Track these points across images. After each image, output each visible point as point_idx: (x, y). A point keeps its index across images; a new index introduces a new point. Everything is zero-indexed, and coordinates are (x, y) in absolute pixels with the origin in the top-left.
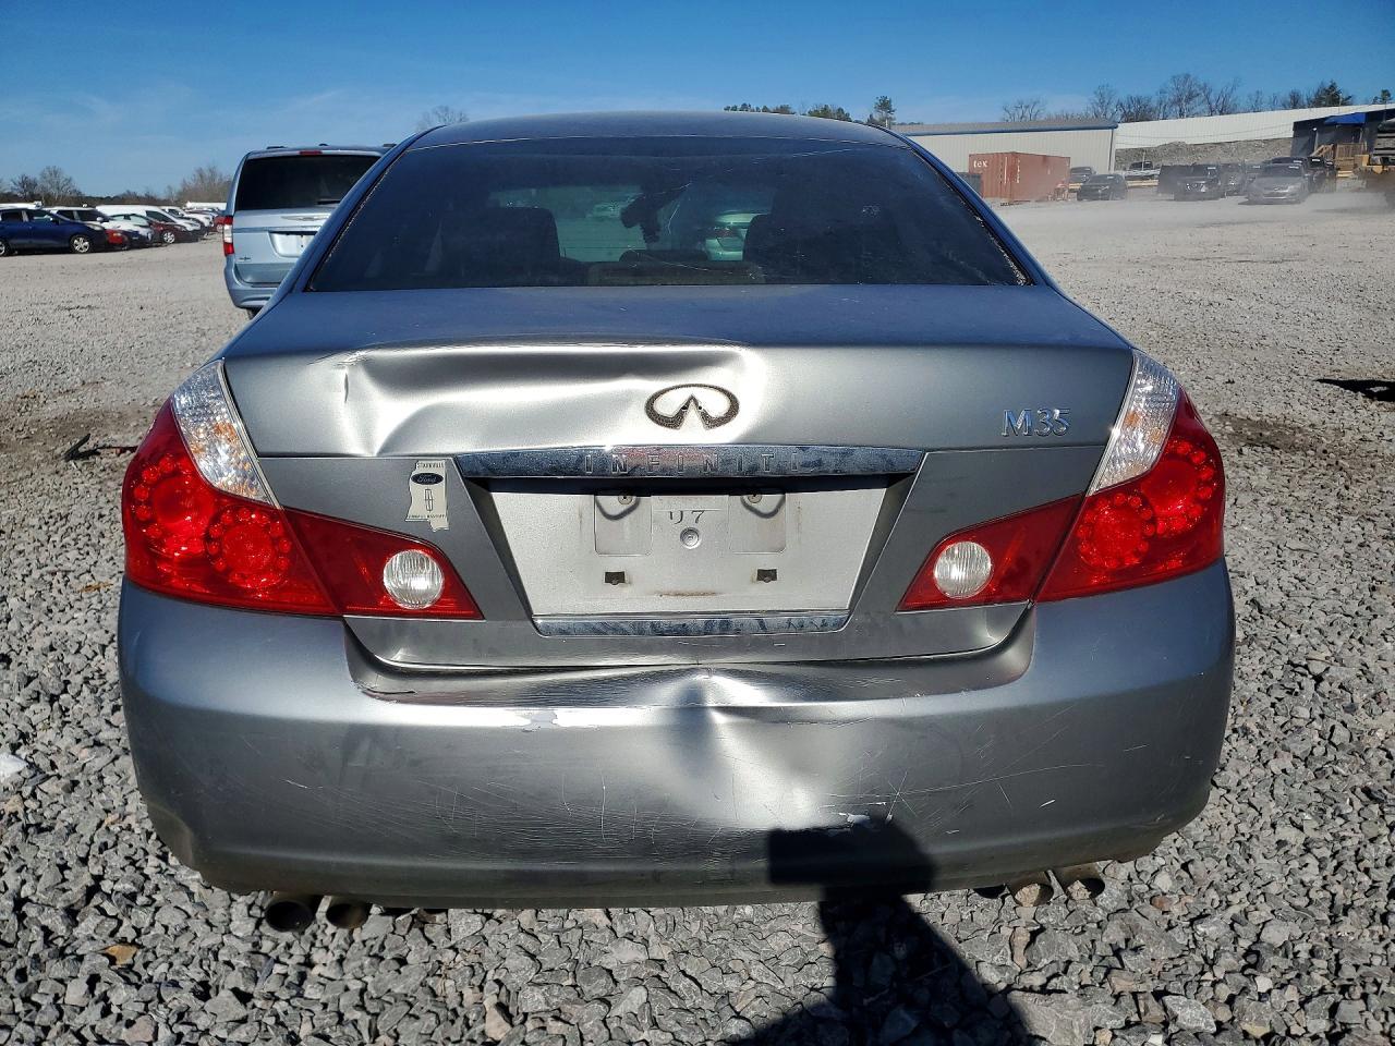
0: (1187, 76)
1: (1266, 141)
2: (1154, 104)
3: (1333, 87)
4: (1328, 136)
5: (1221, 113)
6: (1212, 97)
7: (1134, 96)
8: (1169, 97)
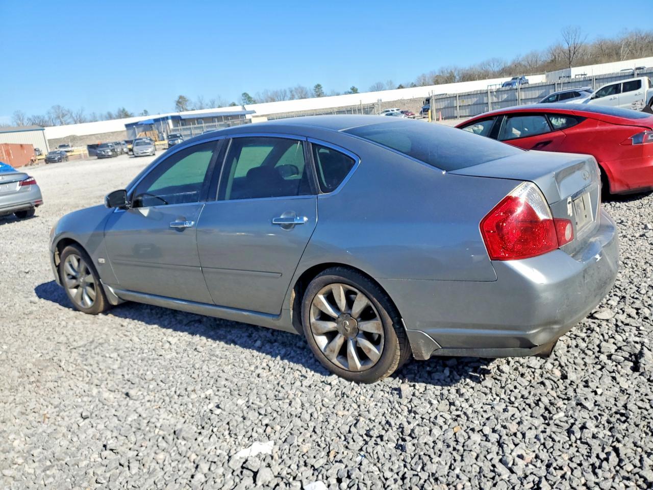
0: (59, 107)
1: (112, 133)
2: (47, 118)
3: (124, 110)
4: (141, 129)
5: (81, 122)
6: (74, 115)
7: (36, 115)
8: (53, 116)
